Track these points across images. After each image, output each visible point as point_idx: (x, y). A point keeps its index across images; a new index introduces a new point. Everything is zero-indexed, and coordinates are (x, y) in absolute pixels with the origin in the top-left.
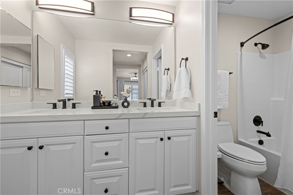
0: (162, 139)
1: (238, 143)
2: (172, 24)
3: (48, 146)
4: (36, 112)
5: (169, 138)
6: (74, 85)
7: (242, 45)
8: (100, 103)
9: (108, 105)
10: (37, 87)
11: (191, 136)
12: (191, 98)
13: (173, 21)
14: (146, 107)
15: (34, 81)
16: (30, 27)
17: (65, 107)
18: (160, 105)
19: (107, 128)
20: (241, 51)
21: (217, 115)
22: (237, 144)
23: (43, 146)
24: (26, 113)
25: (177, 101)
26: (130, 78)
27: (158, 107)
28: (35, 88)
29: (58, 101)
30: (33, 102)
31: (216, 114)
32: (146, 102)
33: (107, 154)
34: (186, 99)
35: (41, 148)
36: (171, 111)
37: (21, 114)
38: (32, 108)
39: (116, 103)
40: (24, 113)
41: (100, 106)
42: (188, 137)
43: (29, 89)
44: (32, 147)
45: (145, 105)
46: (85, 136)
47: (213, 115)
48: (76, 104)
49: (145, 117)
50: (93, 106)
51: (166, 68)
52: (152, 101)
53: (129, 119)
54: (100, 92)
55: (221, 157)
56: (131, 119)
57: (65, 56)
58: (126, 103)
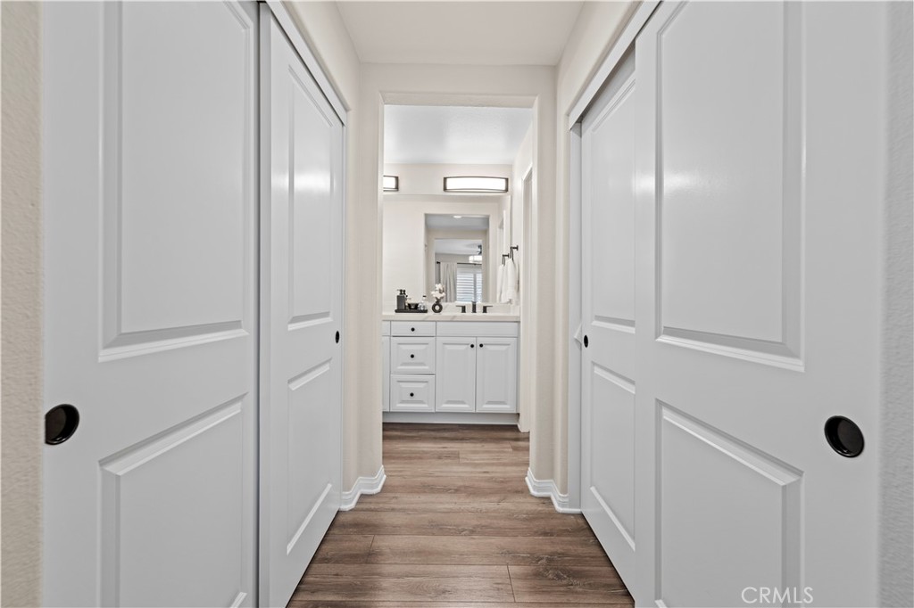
0: (472, 346)
5: (481, 346)
8: (406, 306)
9: (414, 308)
11: (509, 345)
13: (506, 190)
14: (465, 311)
18: (485, 310)
27: (483, 312)
32: (465, 307)
33: (412, 356)
39: (424, 306)
41: (406, 309)
45: (464, 309)
49: (454, 320)
50: (397, 309)
52: (473, 304)
53: (436, 322)
54: (405, 291)
56: (438, 321)
58: (437, 307)
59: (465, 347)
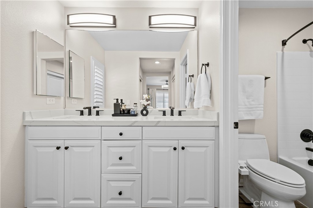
0: (175, 149)
1: (279, 161)
2: (194, 28)
3: (72, 147)
4: (67, 118)
5: (183, 148)
6: (104, 93)
7: (284, 43)
8: (121, 111)
9: (128, 113)
10: (68, 96)
11: (209, 147)
12: (211, 106)
13: (195, 25)
14: (165, 115)
15: (66, 91)
16: (63, 44)
17: (91, 114)
18: (180, 113)
19: (121, 134)
20: (283, 51)
21: (238, 125)
22: (277, 163)
23: (68, 147)
24: (58, 118)
25: (200, 109)
26: (161, 86)
27: (179, 115)
28: (67, 97)
29: (83, 108)
30: (66, 109)
31: (236, 125)
32: (165, 111)
33: (121, 158)
34: (207, 108)
35: (66, 148)
36: (191, 120)
37: (54, 119)
38: (65, 114)
39: (134, 111)
40: (56, 119)
41: (121, 113)
42: (205, 149)
43: (62, 98)
44: (60, 147)
45: (164, 113)
46: (102, 141)
47: (233, 125)
48: (99, 111)
49: (158, 125)
50: (114, 113)
51: (190, 75)
52: (171, 110)
53: (142, 126)
54: (122, 100)
55: (248, 174)
56: (144, 126)
57: (94, 67)
58: (145, 112)
59: (168, 149)
